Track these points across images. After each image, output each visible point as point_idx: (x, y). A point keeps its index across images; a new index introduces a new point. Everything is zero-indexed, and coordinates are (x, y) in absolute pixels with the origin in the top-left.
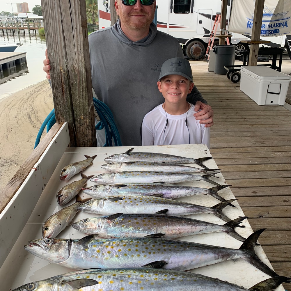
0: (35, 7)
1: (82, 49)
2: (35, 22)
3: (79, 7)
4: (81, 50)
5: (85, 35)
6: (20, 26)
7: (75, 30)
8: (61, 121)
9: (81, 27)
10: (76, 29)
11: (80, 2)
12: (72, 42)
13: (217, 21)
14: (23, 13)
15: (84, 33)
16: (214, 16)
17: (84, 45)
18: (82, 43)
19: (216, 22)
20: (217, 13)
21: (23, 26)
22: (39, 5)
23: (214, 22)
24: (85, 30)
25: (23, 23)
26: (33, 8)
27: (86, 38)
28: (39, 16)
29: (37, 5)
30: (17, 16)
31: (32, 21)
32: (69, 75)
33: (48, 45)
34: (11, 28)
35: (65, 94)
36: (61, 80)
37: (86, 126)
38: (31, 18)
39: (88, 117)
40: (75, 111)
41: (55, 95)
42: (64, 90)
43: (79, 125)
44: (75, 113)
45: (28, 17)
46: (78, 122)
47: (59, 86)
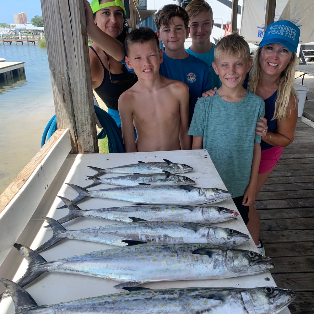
0: (34, 18)
1: (83, 57)
2: (34, 34)
3: (79, 16)
4: (81, 57)
5: (86, 43)
6: (18, 38)
7: (76, 38)
8: (62, 128)
9: (81, 35)
10: (76, 36)
11: (80, 11)
12: (73, 49)
13: (227, 30)
14: (21, 24)
15: (84, 41)
16: (224, 26)
17: (85, 52)
18: (82, 50)
19: (227, 32)
20: (227, 22)
21: (22, 38)
22: (38, 16)
23: (224, 31)
24: (85, 38)
25: (21, 36)
26: (32, 19)
27: (86, 45)
28: (38, 27)
29: (37, 16)
30: (15, 28)
31: (31, 33)
32: (70, 82)
33: (49, 53)
34: (8, 40)
35: (66, 101)
36: (63, 87)
37: (87, 132)
38: (30, 30)
39: (89, 123)
40: (76, 118)
41: (57, 102)
42: (65, 97)
43: (80, 132)
44: (76, 120)
45: (27, 29)
46: (80, 128)
47: (60, 93)
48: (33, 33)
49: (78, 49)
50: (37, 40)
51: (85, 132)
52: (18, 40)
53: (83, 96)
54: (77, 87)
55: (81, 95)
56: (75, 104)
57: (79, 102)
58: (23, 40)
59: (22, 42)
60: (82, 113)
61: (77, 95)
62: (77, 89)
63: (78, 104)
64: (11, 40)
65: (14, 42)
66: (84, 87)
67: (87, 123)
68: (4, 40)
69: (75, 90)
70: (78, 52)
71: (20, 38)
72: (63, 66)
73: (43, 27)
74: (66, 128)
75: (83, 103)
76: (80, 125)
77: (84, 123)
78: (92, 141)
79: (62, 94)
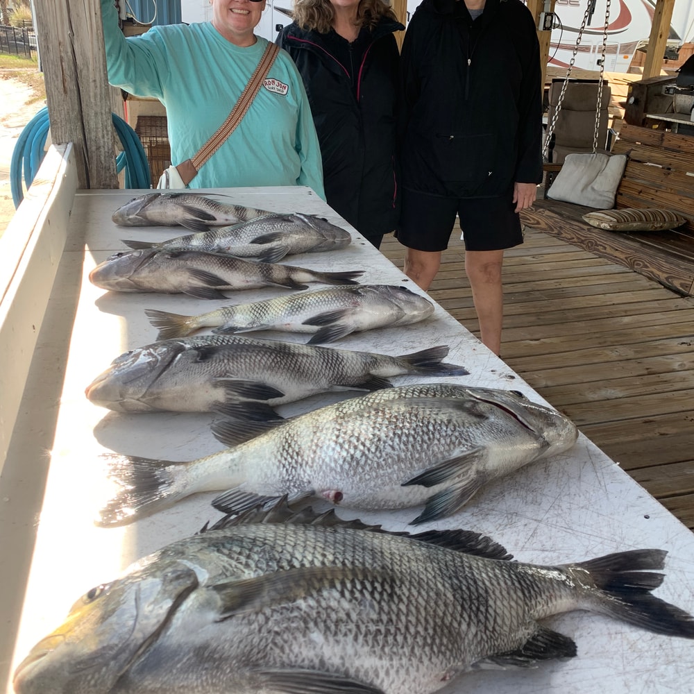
4: (96, 13)
8: (60, 141)
32: (76, 58)
35: (69, 92)
36: (62, 67)
37: (106, 150)
39: (110, 133)
40: (85, 124)
41: (51, 92)
42: (66, 84)
43: (93, 149)
44: (86, 127)
46: (92, 143)
47: (57, 77)
51: (102, 149)
53: (98, 84)
54: (88, 67)
55: (96, 82)
56: (84, 98)
57: (92, 94)
60: (96, 114)
61: (88, 82)
62: (88, 70)
63: (90, 97)
66: (102, 67)
67: (105, 132)
69: (84, 72)
70: (90, 3)
72: (63, 28)
74: (67, 140)
75: (99, 96)
76: (92, 136)
77: (101, 132)
79: (60, 78)
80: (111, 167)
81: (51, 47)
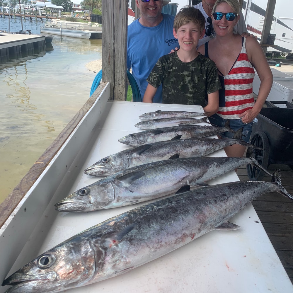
2: (53, 12)
3: (126, 6)
6: (38, 14)
8: (105, 81)
12: (119, 28)
14: (41, 1)
21: (42, 14)
25: (41, 12)
28: (57, 5)
30: (35, 4)
34: (29, 15)
35: (110, 63)
36: (109, 53)
37: (122, 86)
38: (49, 8)
39: (124, 79)
40: (115, 75)
41: (104, 63)
42: (110, 60)
43: (117, 85)
44: (115, 76)
45: (46, 6)
46: (117, 83)
47: (107, 57)
48: (51, 11)
49: (122, 28)
50: (56, 17)
51: (120, 85)
52: (38, 16)
53: (122, 60)
54: (118, 53)
55: (121, 59)
56: (116, 65)
57: (119, 64)
58: (43, 16)
59: (41, 18)
60: (120, 72)
61: (118, 59)
62: (119, 55)
63: (118, 65)
64: (32, 16)
65: (34, 18)
66: (124, 53)
67: (122, 79)
68: (26, 15)
69: (117, 55)
70: (122, 30)
71: (40, 15)
72: (111, 39)
73: (62, 5)
74: (108, 81)
75: (121, 65)
76: (117, 80)
77: (121, 79)
78: (124, 92)
79: (108, 58)
80: (123, 92)
81: (106, 45)
